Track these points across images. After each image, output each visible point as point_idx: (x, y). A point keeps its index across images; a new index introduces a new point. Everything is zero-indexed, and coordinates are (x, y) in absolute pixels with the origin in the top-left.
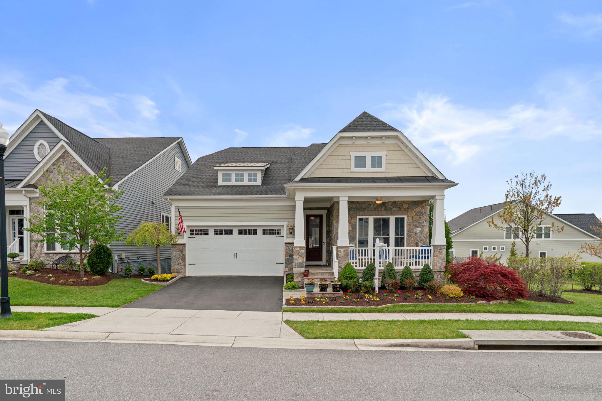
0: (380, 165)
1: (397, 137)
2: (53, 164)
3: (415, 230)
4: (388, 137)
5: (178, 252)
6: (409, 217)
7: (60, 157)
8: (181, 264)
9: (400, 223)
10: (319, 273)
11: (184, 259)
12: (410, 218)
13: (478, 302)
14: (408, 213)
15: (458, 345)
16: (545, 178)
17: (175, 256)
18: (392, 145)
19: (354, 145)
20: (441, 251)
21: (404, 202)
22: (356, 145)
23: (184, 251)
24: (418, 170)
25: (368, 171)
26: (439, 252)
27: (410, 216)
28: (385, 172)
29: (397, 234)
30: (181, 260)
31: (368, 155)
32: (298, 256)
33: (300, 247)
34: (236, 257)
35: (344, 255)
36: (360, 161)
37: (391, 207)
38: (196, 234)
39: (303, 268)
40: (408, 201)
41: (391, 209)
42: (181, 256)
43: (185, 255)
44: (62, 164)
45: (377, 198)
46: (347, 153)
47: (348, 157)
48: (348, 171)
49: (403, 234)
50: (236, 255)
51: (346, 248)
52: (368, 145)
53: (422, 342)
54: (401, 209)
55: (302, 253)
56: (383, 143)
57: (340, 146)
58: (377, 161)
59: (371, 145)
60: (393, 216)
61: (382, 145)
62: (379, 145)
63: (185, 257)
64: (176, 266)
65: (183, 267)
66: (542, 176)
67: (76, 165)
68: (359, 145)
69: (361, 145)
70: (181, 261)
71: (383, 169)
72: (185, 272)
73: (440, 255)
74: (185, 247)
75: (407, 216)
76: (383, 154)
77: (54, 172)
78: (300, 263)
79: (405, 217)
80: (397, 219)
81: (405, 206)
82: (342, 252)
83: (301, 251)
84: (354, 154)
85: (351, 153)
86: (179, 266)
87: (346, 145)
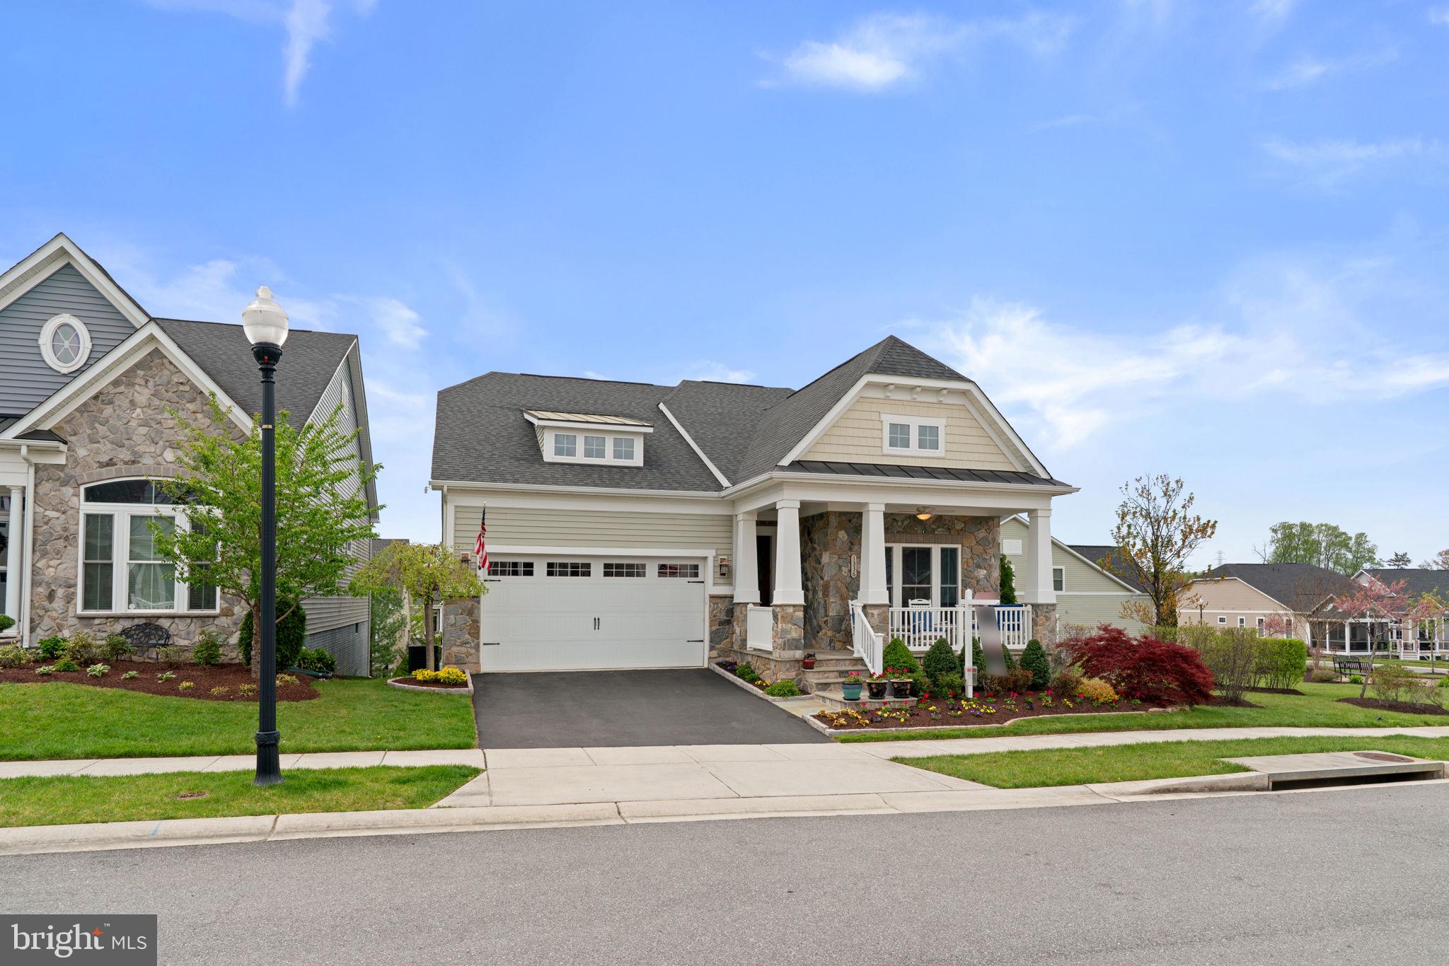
0: (935, 445)
1: (964, 393)
2: (116, 383)
3: (976, 574)
4: (952, 392)
5: (462, 614)
6: (966, 549)
7: (138, 366)
8: (468, 643)
9: (949, 558)
10: (832, 660)
11: (475, 630)
12: (968, 551)
13: (1150, 710)
14: (965, 540)
16: (1182, 485)
17: (452, 626)
18: (956, 407)
19: (888, 402)
20: (1047, 615)
21: (957, 518)
22: (893, 402)
23: (476, 612)
25: (913, 454)
26: (1046, 617)
27: (968, 545)
28: (943, 459)
29: (944, 581)
30: (469, 634)
31: (914, 423)
32: (790, 625)
33: (794, 606)
34: (597, 627)
35: (880, 622)
36: (899, 435)
37: (934, 526)
38: (503, 573)
39: (800, 649)
40: (964, 516)
41: (934, 530)
42: (468, 624)
43: (478, 622)
44: (143, 382)
45: (922, 509)
46: (875, 416)
47: (878, 425)
48: (878, 451)
49: (955, 582)
50: (597, 622)
51: (883, 608)
52: (913, 404)
54: (952, 532)
55: (799, 619)
56: (940, 403)
57: (862, 400)
58: (929, 437)
59: (919, 404)
60: (937, 545)
61: (938, 406)
62: (931, 405)
63: (478, 627)
64: (455, 649)
65: (473, 651)
66: (1177, 482)
67: (187, 388)
68: (897, 402)
69: (901, 403)
70: (467, 636)
71: (940, 452)
72: (478, 663)
73: (1047, 624)
74: (478, 602)
75: (963, 546)
76: (940, 423)
77: (117, 403)
78: (794, 639)
79: (959, 546)
80: (943, 550)
81: (959, 526)
82: (876, 616)
83: (797, 613)
84: (888, 419)
85: (884, 417)
86: (463, 649)
87: (874, 401)
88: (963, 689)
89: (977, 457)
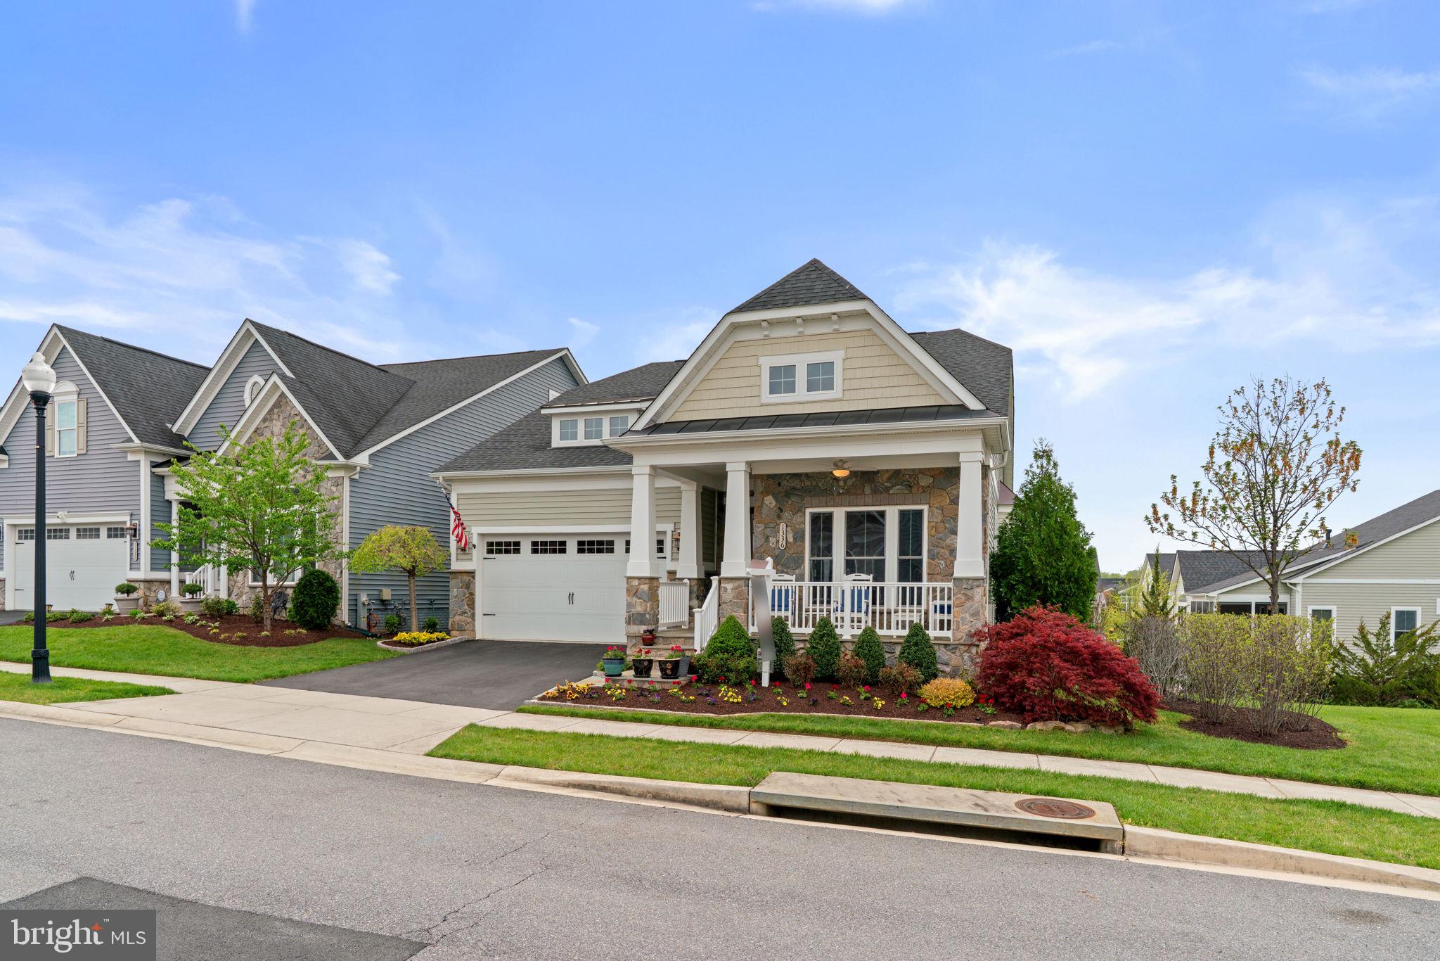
0: (829, 385)
1: (865, 314)
2: (264, 420)
3: (948, 542)
4: (842, 316)
5: (462, 588)
6: (935, 510)
7: (275, 406)
8: (465, 613)
9: (911, 524)
10: (679, 638)
11: (472, 604)
12: (938, 512)
14: (932, 499)
15: (712, 798)
16: (1328, 392)
17: (456, 597)
18: (859, 334)
19: (767, 342)
20: (969, 593)
21: (922, 471)
22: (773, 341)
23: (471, 585)
24: (923, 390)
25: (801, 399)
26: (966, 595)
27: (937, 505)
28: (841, 400)
29: (902, 551)
30: (467, 604)
31: (801, 362)
32: (635, 599)
33: (639, 578)
34: (571, 602)
35: (734, 597)
36: (782, 379)
37: (888, 484)
38: (499, 552)
39: (645, 625)
40: (933, 469)
41: (888, 489)
42: (466, 596)
43: (474, 595)
44: (277, 418)
46: (752, 361)
47: (755, 371)
48: (755, 401)
49: (918, 551)
50: (571, 596)
52: (801, 339)
53: (634, 785)
54: (914, 490)
55: (644, 592)
56: (836, 331)
57: (737, 345)
58: (820, 376)
59: (808, 338)
60: (893, 507)
61: (835, 336)
62: (825, 337)
63: (473, 599)
64: (457, 618)
65: (469, 620)
66: (1318, 386)
67: (298, 418)
68: (779, 341)
69: (785, 340)
70: (466, 607)
71: (836, 393)
72: (473, 630)
73: (968, 604)
74: (474, 577)
75: (930, 507)
76: (835, 357)
77: (265, 434)
78: (639, 614)
79: (925, 508)
80: (903, 514)
81: (925, 481)
82: (729, 591)
83: (642, 586)
84: (767, 362)
85: (762, 360)
86: (463, 618)
87: (751, 343)
88: (759, 676)
89: (905, 391)
